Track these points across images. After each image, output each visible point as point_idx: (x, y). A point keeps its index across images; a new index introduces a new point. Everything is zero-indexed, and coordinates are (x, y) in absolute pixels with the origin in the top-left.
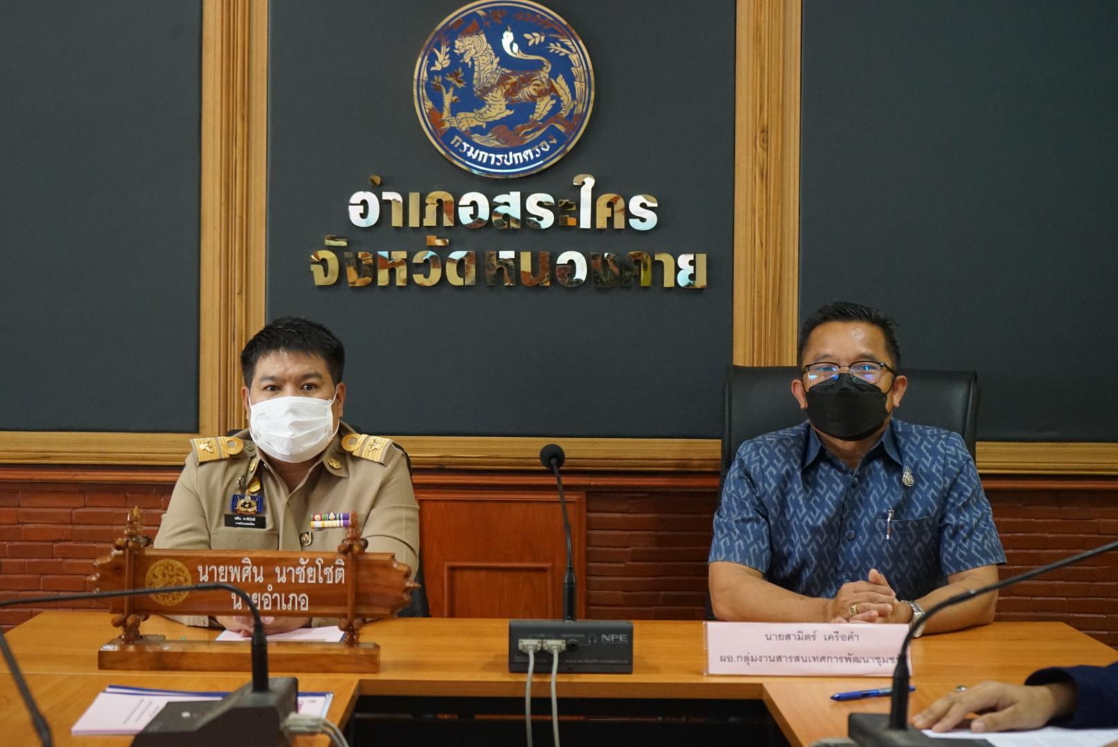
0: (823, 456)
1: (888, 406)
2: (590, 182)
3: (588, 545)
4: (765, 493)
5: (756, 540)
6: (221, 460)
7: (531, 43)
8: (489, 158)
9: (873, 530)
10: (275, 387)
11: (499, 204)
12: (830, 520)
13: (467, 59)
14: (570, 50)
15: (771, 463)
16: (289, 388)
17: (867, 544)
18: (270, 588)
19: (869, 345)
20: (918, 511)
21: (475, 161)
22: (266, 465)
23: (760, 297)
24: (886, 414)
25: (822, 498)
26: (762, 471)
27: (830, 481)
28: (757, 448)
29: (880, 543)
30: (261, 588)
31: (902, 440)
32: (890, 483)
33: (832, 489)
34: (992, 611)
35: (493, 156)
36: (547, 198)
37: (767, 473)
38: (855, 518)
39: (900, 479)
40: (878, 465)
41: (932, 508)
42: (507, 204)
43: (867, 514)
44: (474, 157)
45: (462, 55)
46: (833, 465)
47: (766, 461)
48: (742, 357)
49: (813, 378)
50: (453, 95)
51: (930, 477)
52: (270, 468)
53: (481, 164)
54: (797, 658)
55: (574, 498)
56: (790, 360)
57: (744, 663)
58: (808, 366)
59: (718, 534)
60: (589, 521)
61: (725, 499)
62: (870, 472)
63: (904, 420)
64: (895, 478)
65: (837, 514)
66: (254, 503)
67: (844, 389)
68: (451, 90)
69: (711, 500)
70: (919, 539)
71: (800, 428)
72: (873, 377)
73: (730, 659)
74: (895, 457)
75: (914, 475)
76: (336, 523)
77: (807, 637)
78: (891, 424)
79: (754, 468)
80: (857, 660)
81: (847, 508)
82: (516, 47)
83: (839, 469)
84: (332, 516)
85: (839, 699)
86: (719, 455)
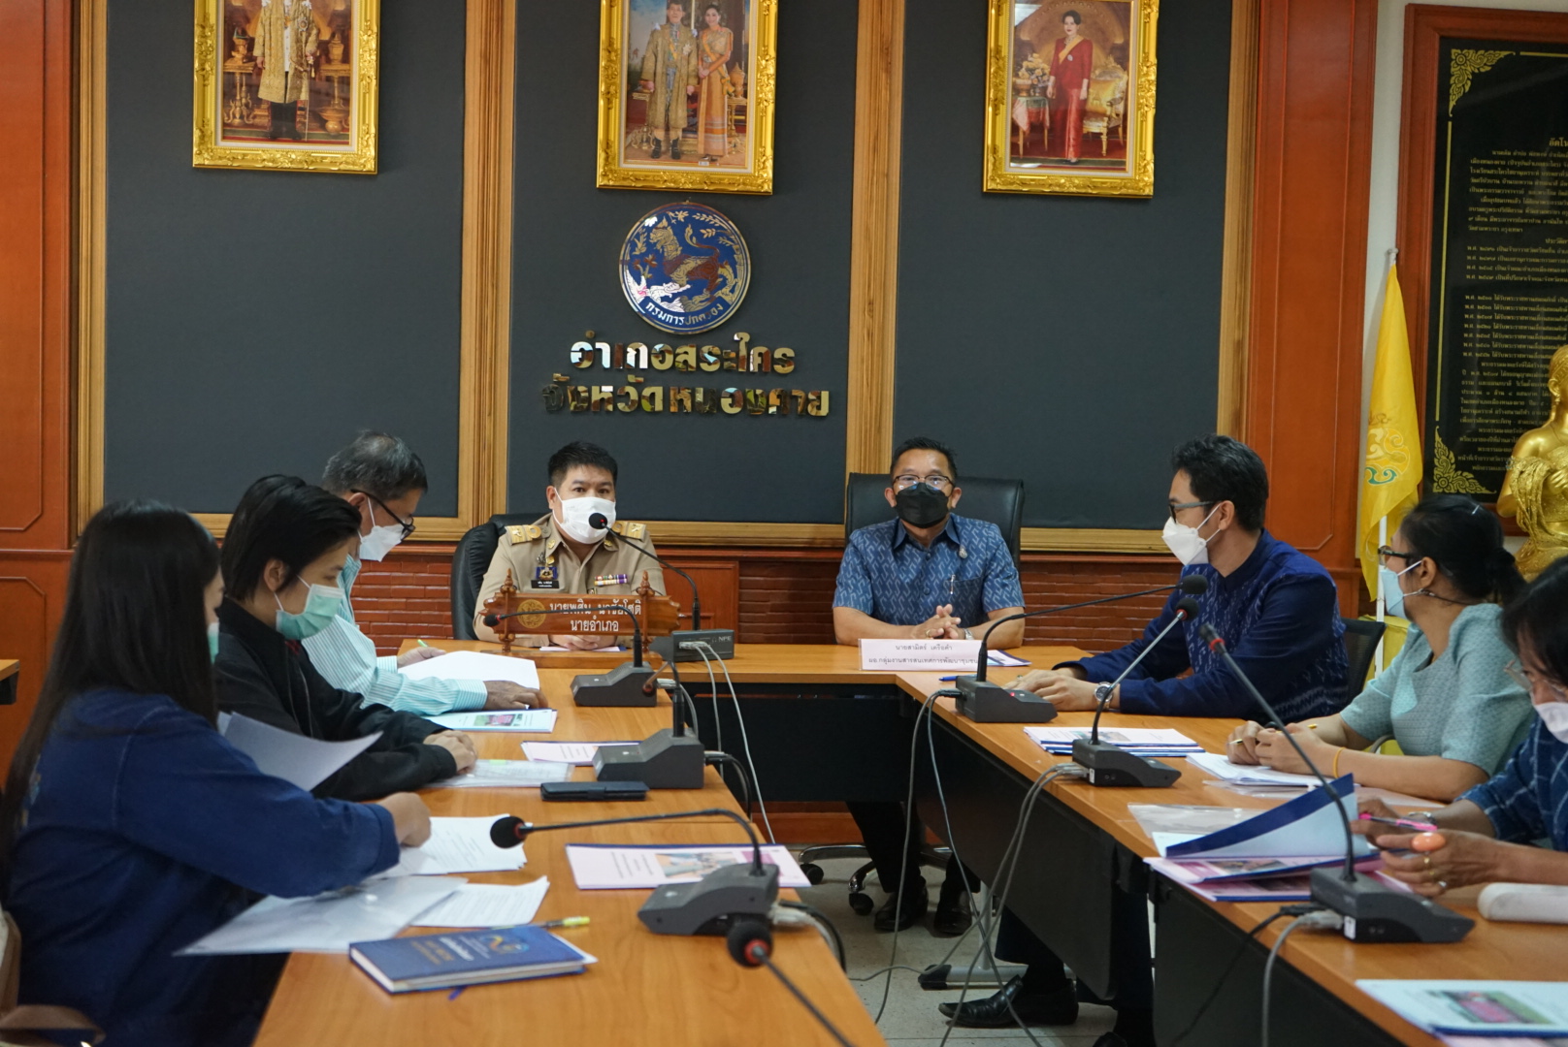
0: (907, 540)
1: (948, 505)
2: (746, 337)
3: (740, 600)
4: (868, 563)
5: (865, 592)
6: (527, 542)
7: (705, 236)
8: (674, 320)
9: (941, 588)
10: (581, 489)
11: (678, 354)
12: (912, 581)
13: (659, 247)
14: (733, 241)
15: (871, 544)
16: (591, 491)
17: (939, 596)
18: (595, 617)
19: (938, 464)
20: (970, 574)
21: (664, 322)
22: (565, 545)
23: (866, 423)
24: (947, 510)
25: (907, 567)
26: (865, 549)
27: (912, 556)
28: (863, 534)
29: (946, 595)
30: (589, 618)
31: (960, 527)
32: (952, 557)
33: (914, 561)
34: (1020, 637)
35: (677, 318)
36: (716, 350)
37: (868, 550)
38: (929, 580)
39: (958, 553)
40: (943, 545)
41: (979, 571)
42: (686, 353)
43: (937, 577)
44: (663, 318)
45: (655, 244)
46: (914, 546)
47: (868, 543)
48: (852, 466)
49: (901, 487)
50: (649, 273)
51: (977, 551)
52: (569, 547)
53: (668, 323)
54: (915, 660)
55: (731, 566)
56: (886, 470)
57: (883, 663)
58: (898, 477)
59: (840, 588)
60: (741, 581)
61: (844, 564)
62: (938, 549)
63: (961, 515)
64: (955, 553)
65: (917, 577)
66: (551, 572)
67: (922, 493)
68: (647, 269)
69: (835, 567)
70: (971, 592)
71: (892, 522)
72: (940, 486)
73: (875, 661)
74: (954, 538)
75: (967, 550)
76: (614, 581)
77: (921, 648)
78: (952, 518)
79: (861, 547)
80: (950, 661)
81: (924, 573)
82: (694, 239)
83: (918, 548)
84: (610, 576)
85: (944, 680)
86: (843, 536)
